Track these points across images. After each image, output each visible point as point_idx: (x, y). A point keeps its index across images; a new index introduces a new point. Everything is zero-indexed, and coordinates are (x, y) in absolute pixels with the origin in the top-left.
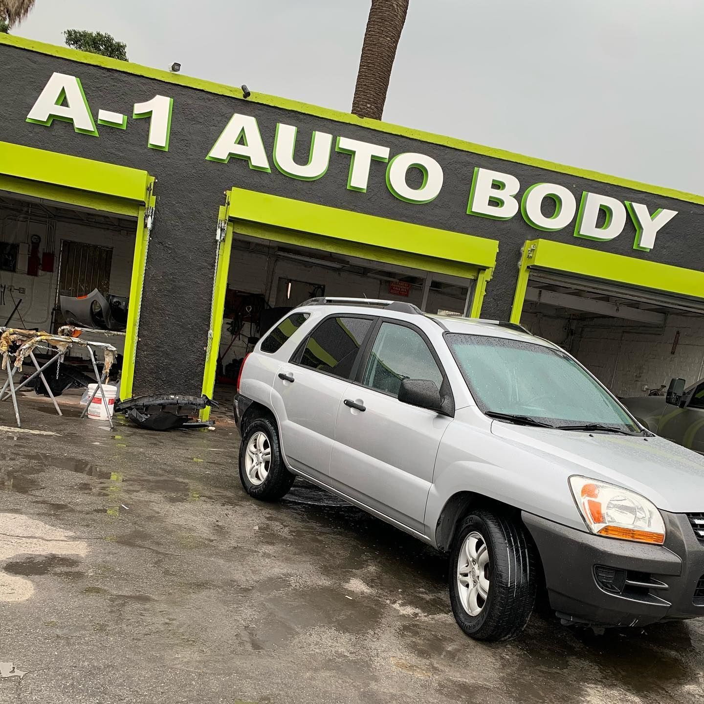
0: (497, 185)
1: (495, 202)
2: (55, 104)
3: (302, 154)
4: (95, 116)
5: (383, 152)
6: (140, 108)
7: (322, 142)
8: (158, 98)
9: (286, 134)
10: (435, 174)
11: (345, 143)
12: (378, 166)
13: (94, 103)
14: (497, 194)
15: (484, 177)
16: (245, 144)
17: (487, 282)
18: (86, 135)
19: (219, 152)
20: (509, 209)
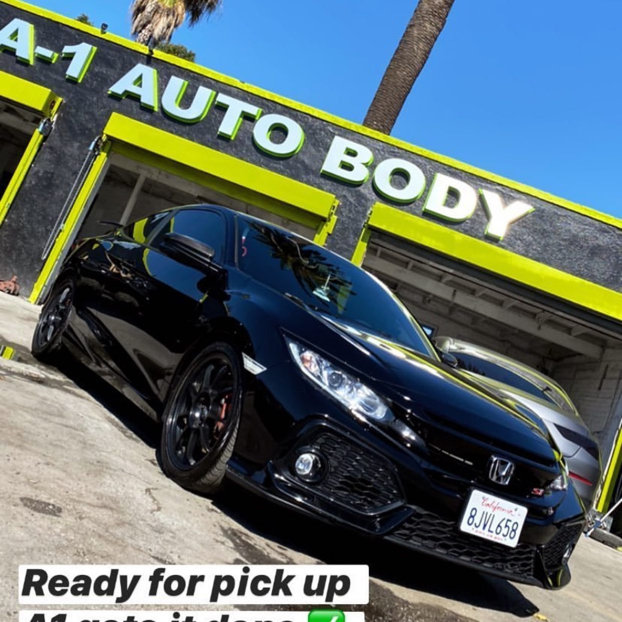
0: (352, 153)
1: (348, 167)
2: (9, 38)
3: (186, 100)
4: (34, 48)
5: (253, 110)
6: (67, 49)
7: (204, 95)
8: (84, 44)
9: (177, 84)
11: (223, 98)
12: (248, 121)
15: (339, 145)
16: (140, 86)
17: (329, 234)
18: (24, 63)
19: (118, 88)
20: (359, 174)
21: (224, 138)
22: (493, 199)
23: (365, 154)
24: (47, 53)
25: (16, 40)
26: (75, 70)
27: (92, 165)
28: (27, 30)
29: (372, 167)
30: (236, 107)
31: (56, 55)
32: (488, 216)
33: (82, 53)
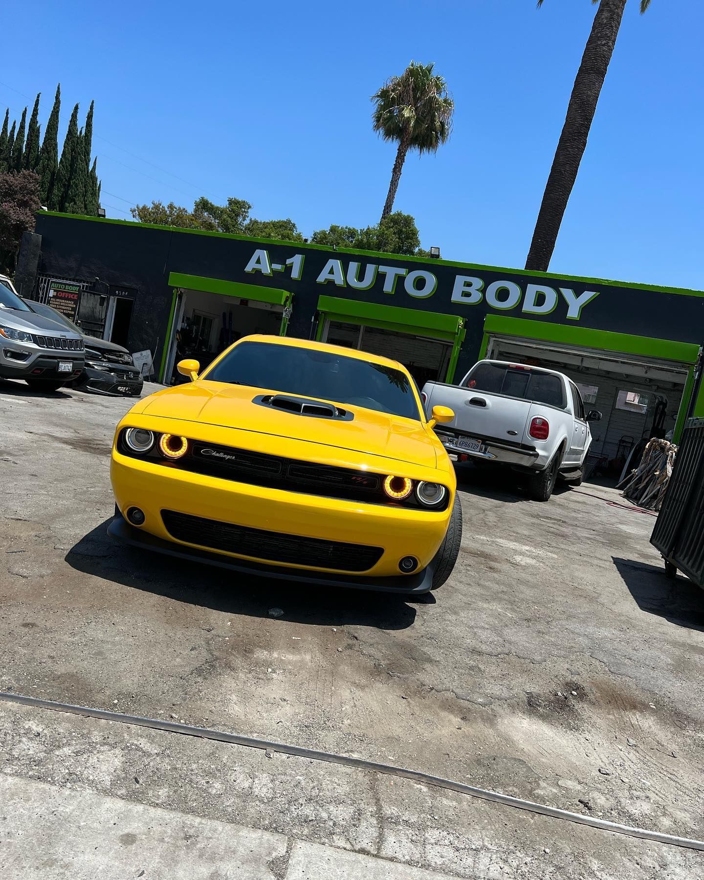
0: (469, 285)
1: (467, 295)
2: (256, 263)
3: (361, 277)
4: (270, 266)
5: (402, 271)
6: (288, 261)
7: (370, 269)
8: (297, 256)
9: (353, 266)
10: (431, 281)
11: (382, 269)
12: (400, 280)
13: (272, 260)
14: (467, 289)
15: (460, 280)
16: (333, 274)
17: (462, 342)
18: (267, 277)
19: (321, 279)
20: (475, 298)
21: (388, 295)
22: (568, 293)
23: (478, 283)
24: (278, 267)
25: (260, 264)
26: (295, 274)
27: (317, 330)
28: (263, 254)
29: (483, 291)
30: (391, 273)
31: (284, 266)
32: (567, 306)
33: (297, 261)
